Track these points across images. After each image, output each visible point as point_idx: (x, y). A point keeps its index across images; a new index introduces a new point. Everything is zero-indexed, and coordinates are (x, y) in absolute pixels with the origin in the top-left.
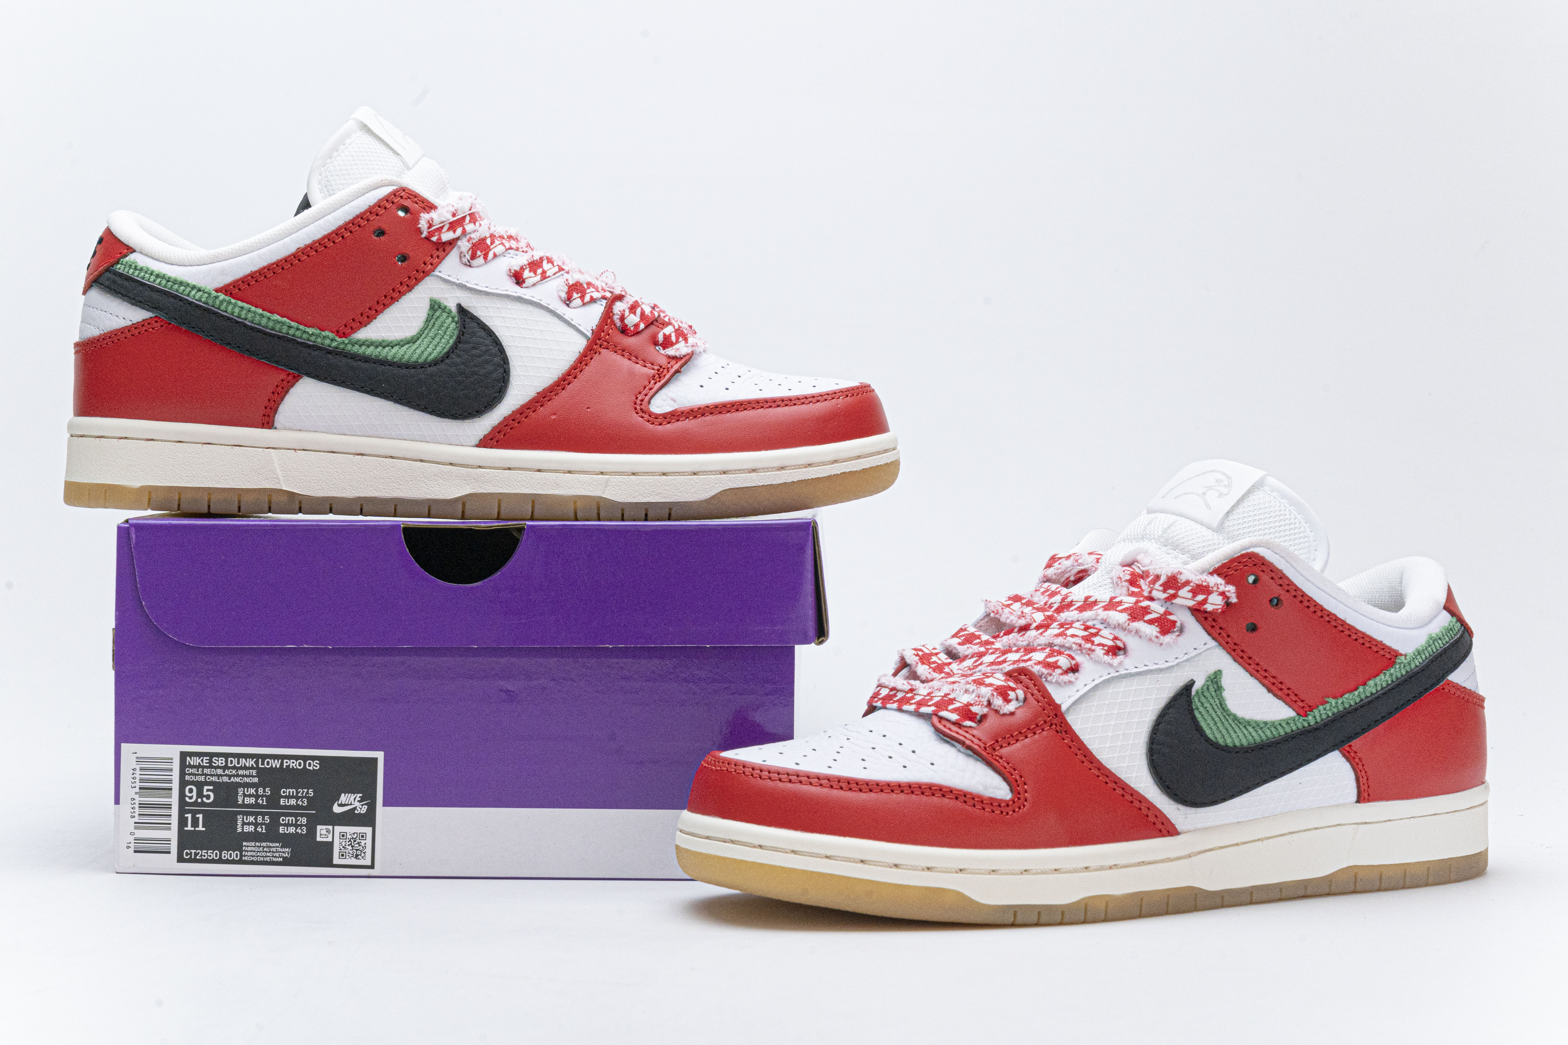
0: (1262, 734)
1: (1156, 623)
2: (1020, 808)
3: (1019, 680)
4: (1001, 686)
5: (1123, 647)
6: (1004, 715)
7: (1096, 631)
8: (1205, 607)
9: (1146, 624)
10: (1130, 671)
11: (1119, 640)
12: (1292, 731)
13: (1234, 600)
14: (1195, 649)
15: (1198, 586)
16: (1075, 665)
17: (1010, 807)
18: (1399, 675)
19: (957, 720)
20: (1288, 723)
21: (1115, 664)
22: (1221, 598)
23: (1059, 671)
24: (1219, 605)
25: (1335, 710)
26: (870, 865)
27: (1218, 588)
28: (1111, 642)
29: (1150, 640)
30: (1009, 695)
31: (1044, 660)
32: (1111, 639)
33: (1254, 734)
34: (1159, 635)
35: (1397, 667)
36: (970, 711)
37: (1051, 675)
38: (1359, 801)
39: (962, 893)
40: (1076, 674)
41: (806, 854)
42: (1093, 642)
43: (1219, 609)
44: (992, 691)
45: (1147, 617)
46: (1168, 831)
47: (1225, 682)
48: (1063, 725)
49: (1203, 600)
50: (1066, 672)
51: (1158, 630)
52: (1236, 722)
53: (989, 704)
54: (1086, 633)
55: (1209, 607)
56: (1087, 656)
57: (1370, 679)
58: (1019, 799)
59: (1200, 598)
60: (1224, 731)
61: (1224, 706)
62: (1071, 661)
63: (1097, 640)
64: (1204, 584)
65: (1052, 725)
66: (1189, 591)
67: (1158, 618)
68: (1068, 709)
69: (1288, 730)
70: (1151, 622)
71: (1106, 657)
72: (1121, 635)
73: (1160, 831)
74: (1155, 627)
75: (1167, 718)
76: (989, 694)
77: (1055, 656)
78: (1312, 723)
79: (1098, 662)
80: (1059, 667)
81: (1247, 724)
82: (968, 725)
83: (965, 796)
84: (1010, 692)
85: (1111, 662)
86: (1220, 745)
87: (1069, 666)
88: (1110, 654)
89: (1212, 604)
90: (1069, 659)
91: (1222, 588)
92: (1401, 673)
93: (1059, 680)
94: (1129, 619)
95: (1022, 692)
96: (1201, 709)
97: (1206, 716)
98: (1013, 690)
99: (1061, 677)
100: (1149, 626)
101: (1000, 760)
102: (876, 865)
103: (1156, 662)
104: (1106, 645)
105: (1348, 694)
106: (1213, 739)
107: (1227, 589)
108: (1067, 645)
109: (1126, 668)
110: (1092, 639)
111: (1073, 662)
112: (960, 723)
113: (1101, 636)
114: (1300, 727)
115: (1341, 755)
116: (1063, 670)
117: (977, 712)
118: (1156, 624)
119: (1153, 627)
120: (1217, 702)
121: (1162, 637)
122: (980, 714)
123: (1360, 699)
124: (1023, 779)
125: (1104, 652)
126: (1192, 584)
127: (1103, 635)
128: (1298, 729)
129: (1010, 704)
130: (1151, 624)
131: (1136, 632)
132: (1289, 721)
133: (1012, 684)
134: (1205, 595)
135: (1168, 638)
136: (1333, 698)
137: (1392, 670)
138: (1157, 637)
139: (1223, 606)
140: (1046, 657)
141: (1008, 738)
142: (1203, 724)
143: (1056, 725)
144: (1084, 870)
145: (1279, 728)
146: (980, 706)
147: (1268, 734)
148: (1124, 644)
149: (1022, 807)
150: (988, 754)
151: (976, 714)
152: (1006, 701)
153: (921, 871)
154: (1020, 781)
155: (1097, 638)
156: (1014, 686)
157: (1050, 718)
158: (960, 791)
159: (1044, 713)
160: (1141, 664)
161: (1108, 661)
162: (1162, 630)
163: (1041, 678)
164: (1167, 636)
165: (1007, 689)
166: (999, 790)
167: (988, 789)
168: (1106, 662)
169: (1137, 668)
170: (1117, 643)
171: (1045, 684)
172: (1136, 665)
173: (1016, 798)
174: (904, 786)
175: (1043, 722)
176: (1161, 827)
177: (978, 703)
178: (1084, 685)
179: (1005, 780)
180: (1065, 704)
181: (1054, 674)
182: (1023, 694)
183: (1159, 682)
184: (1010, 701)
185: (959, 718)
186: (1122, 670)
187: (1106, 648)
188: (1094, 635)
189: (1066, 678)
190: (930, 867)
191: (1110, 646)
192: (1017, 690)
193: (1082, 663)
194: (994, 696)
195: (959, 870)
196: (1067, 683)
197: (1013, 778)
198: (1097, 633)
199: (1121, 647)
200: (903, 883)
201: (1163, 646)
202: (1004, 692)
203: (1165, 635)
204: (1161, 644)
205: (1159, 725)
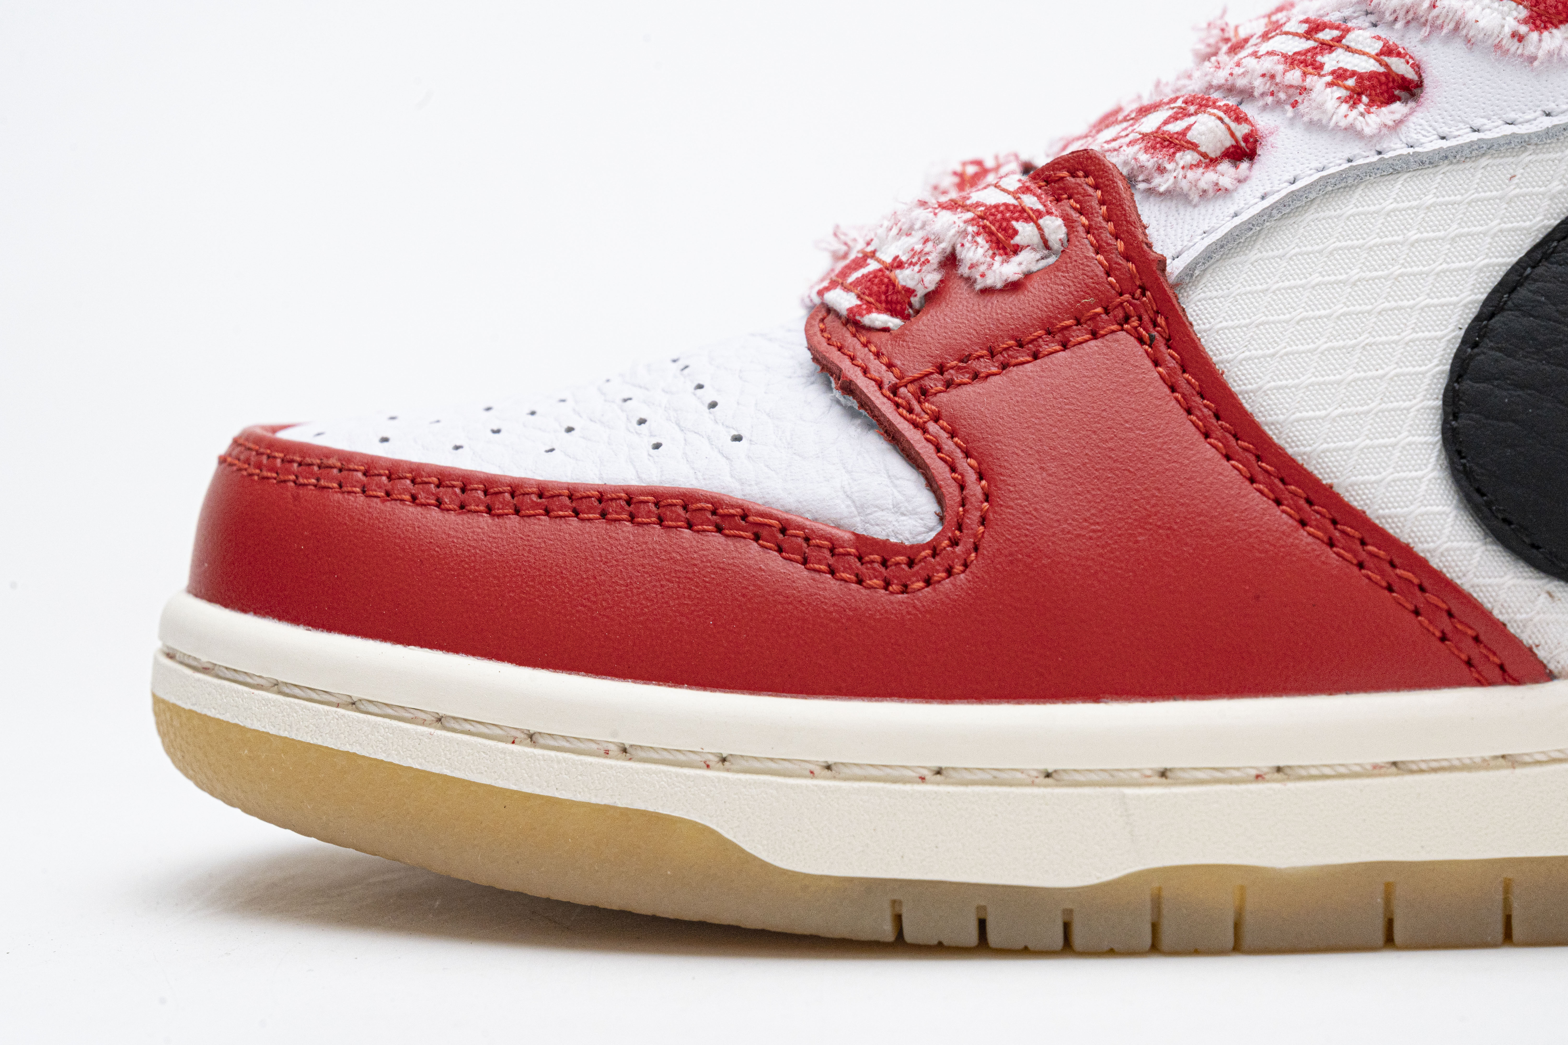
2: (949, 572)
3: (1065, 189)
4: (996, 207)
5: (1416, 78)
6: (987, 291)
7: (1336, 33)
10: (1418, 149)
11: (1399, 55)
16: (1246, 139)
17: (916, 568)
19: (850, 310)
21: (1368, 131)
23: (1189, 157)
26: (454, 730)
28: (1372, 61)
29: (1498, 46)
30: (1016, 232)
31: (1159, 128)
32: (1373, 53)
34: (1523, 29)
36: (892, 283)
37: (1161, 170)
39: (713, 832)
40: (1244, 165)
41: (297, 691)
42: (1321, 66)
44: (965, 222)
46: (1502, 667)
48: (1161, 320)
50: (1212, 162)
53: (950, 261)
54: (1311, 44)
56: (1288, 108)
58: (954, 543)
62: (1233, 125)
63: (1331, 61)
65: (1127, 319)
68: (1190, 271)
71: (1345, 107)
72: (1414, 41)
73: (1469, 663)
75: (1523, 293)
76: (953, 231)
77: (1190, 115)
79: (1315, 126)
80: (1194, 147)
82: (878, 324)
83: (783, 530)
84: (1018, 225)
85: (1360, 123)
87: (1229, 142)
88: (1365, 99)
90: (1227, 120)
93: (1184, 184)
95: (1060, 222)
98: (1032, 217)
99: (1190, 174)
101: (932, 427)
103: (1512, 116)
104: (1353, 73)
108: (1241, 83)
109: (1411, 141)
110: (1319, 58)
111: (1241, 130)
112: (858, 318)
113: (1348, 49)
116: (1204, 155)
117: (911, 284)
121: (1535, 35)
122: (921, 292)
124: (984, 482)
125: (1343, 93)
127: (1352, 45)
129: (1016, 259)
131: (1457, 28)
133: (1030, 201)
138: (1519, 38)
140: (1166, 123)
141: (978, 358)
143: (1140, 319)
144: (1157, 779)
146: (917, 268)
148: (1417, 67)
149: (958, 568)
150: (897, 405)
151: (910, 292)
152: (1004, 248)
153: (598, 756)
154: (975, 489)
155: (1334, 54)
156: (1040, 207)
157: (1127, 296)
158: (770, 516)
159: (1110, 284)
160: (1461, 125)
161: (1350, 119)
162: (1539, 15)
163: (1131, 180)
164: (1555, 31)
165: (1017, 215)
166: (903, 514)
167: (868, 511)
168: (1343, 123)
169: (1443, 138)
170: (1394, 68)
171: (1137, 197)
172: (1445, 130)
173: (950, 539)
174: (612, 499)
175: (1099, 310)
176: (1475, 653)
177: (918, 259)
178: (1259, 195)
179: (932, 484)
180: (1184, 255)
181: (1170, 166)
182: (1064, 230)
183: (1515, 180)
184: (1016, 250)
185: (859, 303)
186: (1396, 148)
187: (1351, 82)
188: (1328, 47)
189: (1207, 178)
190: (631, 746)
191: (1373, 75)
192: (1047, 217)
193: (1271, 133)
194: (970, 237)
195: (717, 759)
196: (1205, 191)
197: (953, 478)
198: (1339, 40)
199: (1403, 78)
200: (538, 791)
201: (1536, 63)
202: (1004, 224)
203: (1546, 28)
204: (1532, 59)
205: (1492, 315)
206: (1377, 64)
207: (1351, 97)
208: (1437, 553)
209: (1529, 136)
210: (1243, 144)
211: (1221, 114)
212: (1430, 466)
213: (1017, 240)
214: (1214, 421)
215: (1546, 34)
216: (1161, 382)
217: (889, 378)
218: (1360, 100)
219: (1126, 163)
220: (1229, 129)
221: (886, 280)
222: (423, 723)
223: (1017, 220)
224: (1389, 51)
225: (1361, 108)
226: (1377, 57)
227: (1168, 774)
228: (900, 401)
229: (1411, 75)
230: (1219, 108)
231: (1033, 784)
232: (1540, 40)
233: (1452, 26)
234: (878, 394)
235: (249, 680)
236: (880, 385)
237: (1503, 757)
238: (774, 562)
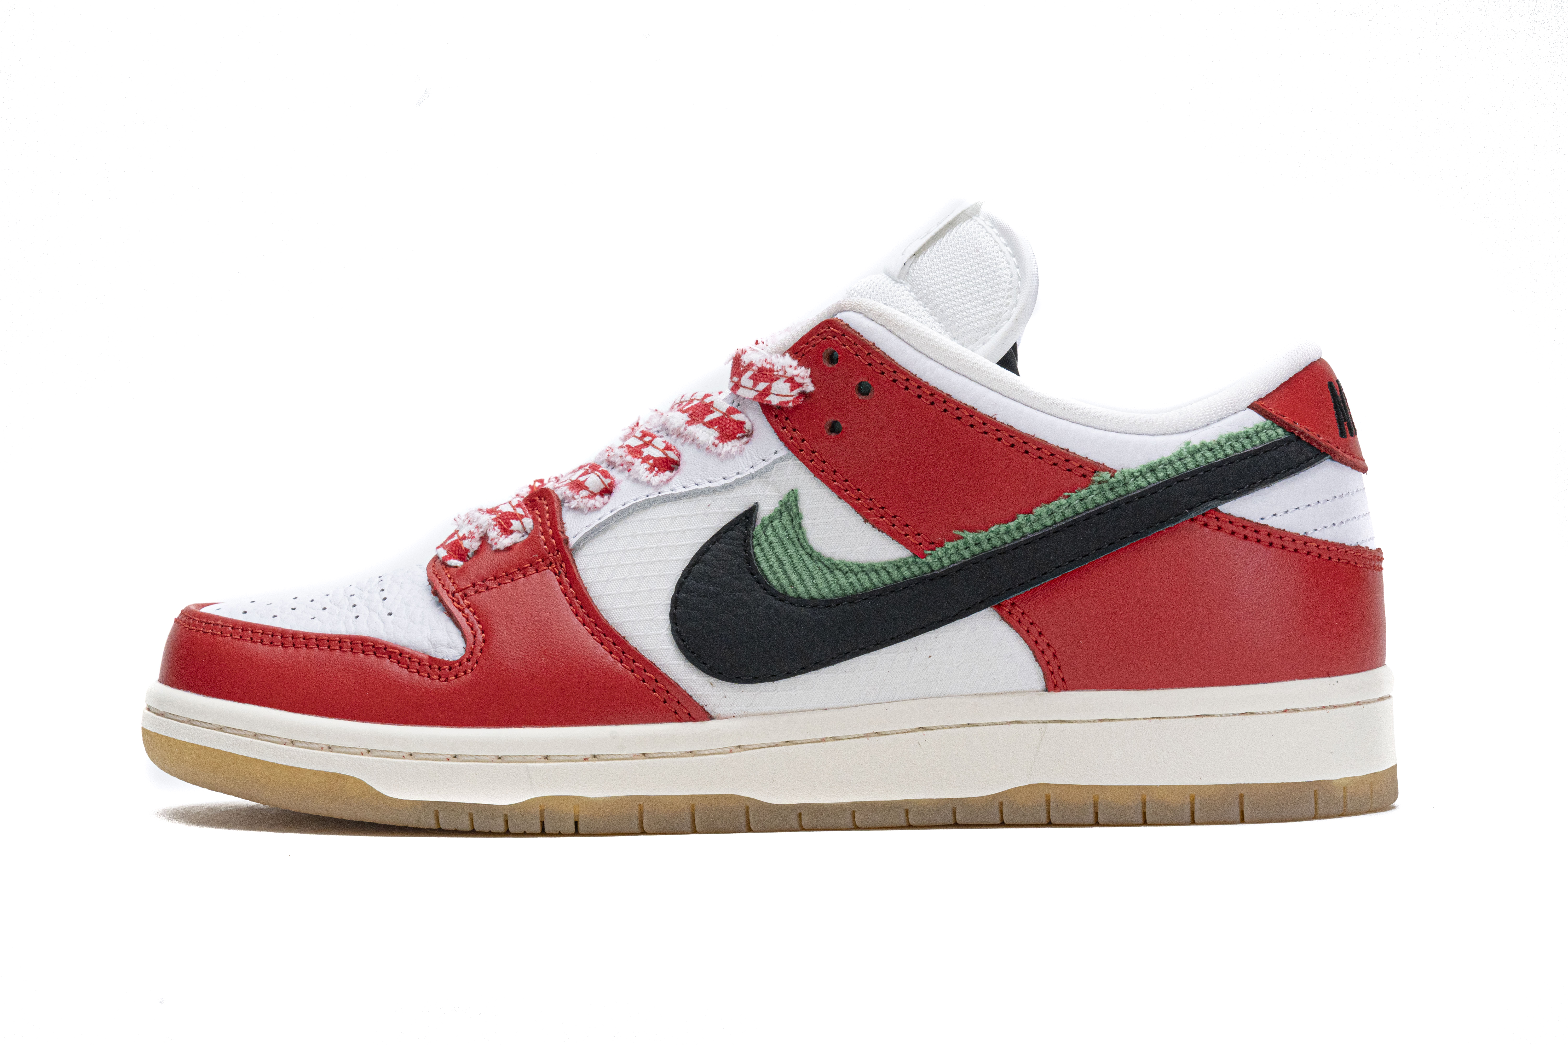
0: (856, 583)
1: (716, 425)
2: (465, 673)
3: (534, 505)
4: (507, 513)
5: (679, 460)
6: (498, 551)
7: (651, 439)
8: (767, 399)
9: (705, 428)
10: (674, 492)
11: (671, 450)
12: (905, 578)
13: (810, 388)
14: (764, 460)
15: (761, 370)
16: (610, 484)
17: (452, 671)
18: (1100, 499)
19: (444, 558)
20: (898, 568)
21: (654, 484)
22: (788, 385)
23: (584, 493)
24: (788, 396)
25: (977, 549)
26: (263, 740)
27: (785, 372)
28: (660, 452)
29: (708, 448)
31: (577, 478)
32: (661, 449)
33: (843, 580)
34: (717, 442)
35: (1095, 487)
36: (460, 546)
37: (573, 498)
38: (1047, 689)
39: (363, 782)
40: (606, 497)
41: (198, 723)
42: (642, 454)
43: (788, 402)
44: (492, 520)
45: (709, 418)
46: (689, 714)
47: (806, 506)
48: (564, 565)
49: (764, 390)
50: (594, 496)
51: (717, 434)
52: (820, 564)
53: (484, 537)
54: (641, 443)
55: (774, 400)
56: (627, 472)
57: (1038, 505)
58: (468, 660)
59: (762, 386)
60: (794, 577)
61: (802, 541)
62: (604, 479)
63: (646, 451)
64: (768, 366)
65: (551, 564)
66: (750, 378)
67: (719, 418)
68: (578, 543)
69: (896, 575)
70: (710, 424)
71: (647, 473)
72: (678, 444)
73: (676, 713)
74: (714, 430)
75: (707, 555)
76: (487, 524)
77: (589, 474)
78: (936, 566)
79: (636, 481)
80: (587, 488)
81: (832, 566)
82: (453, 564)
83: (400, 654)
84: (512, 521)
85: (652, 480)
86: (788, 596)
87: (602, 487)
88: (656, 469)
89: (777, 395)
90: (601, 477)
91: (791, 372)
92: (1106, 498)
93: (581, 505)
94: (688, 422)
95: (531, 520)
96: (765, 545)
97: (770, 555)
98: (520, 518)
99: (585, 501)
100: (708, 430)
102: (267, 741)
103: (711, 479)
104: (653, 458)
105: (996, 526)
106: (778, 588)
107: (795, 372)
109: (672, 488)
110: (642, 450)
111: (607, 481)
112: (446, 562)
114: (917, 573)
115: (999, 617)
116: (591, 492)
117: (467, 547)
118: (716, 427)
119: (712, 431)
120: (793, 535)
121: (721, 444)
122: (472, 551)
123: (1021, 534)
124: (483, 635)
125: (648, 466)
126: (754, 368)
127: (655, 444)
128: (915, 576)
129: (511, 536)
130: (709, 427)
131: (693, 440)
132: (899, 564)
133: (520, 511)
134: (767, 382)
135: (730, 446)
136: (970, 531)
137: (1084, 492)
138: (716, 446)
139: (797, 398)
140: (580, 476)
141: (490, 580)
142: (764, 566)
143: (556, 564)
144: (543, 760)
145: (883, 574)
146: (470, 540)
147: (865, 582)
148: (679, 456)
149: (469, 671)
150: (454, 601)
151: (467, 550)
152: (507, 532)
153: (319, 750)
154: (480, 637)
155: (648, 448)
156: (523, 514)
157: (551, 555)
158: (395, 648)
159: (545, 549)
160: (692, 482)
161: (648, 478)
162: (724, 436)
163: (561, 502)
164: (729, 443)
165: (513, 517)
166: (451, 648)
167: (437, 647)
168: (645, 480)
169: (684, 487)
170: (669, 455)
171: (564, 510)
172: (685, 484)
173: (467, 659)
174: (333, 641)
175: (540, 560)
176: (677, 707)
177: (472, 536)
178: (610, 510)
179: (464, 636)
180: (577, 536)
181: (576, 497)
182: (532, 524)
183: (710, 506)
184: (512, 532)
185: (447, 555)
186: (666, 491)
187: (651, 461)
188: (646, 444)
189: (591, 502)
190: (332, 746)
191: (660, 459)
192: (525, 518)
193: (619, 483)
194: (492, 527)
195: (366, 751)
196: (590, 508)
197: (472, 633)
198: (650, 442)
199: (673, 460)
200: (293, 765)
201: (721, 456)
202: (507, 521)
203: (726, 441)
204: (720, 455)
205: (694, 565)
206: (662, 454)
207: (651, 468)
208: (665, 666)
209: (716, 487)
210: (608, 487)
211: (599, 474)
212: (665, 629)
213: (512, 528)
214: (580, 609)
215: (725, 444)
216: (561, 592)
217: (453, 588)
218: (654, 470)
219: (562, 495)
220: (602, 480)
221: (459, 545)
222: (249, 736)
223: (513, 519)
224: (668, 448)
225: (654, 472)
226: (663, 451)
227: (548, 758)
228: (455, 599)
229: (676, 458)
230: (599, 471)
231: (492, 761)
232: (723, 447)
233: (692, 439)
234: (447, 596)
235: (179, 719)
236: (448, 592)
237: (691, 752)
238: (396, 667)
